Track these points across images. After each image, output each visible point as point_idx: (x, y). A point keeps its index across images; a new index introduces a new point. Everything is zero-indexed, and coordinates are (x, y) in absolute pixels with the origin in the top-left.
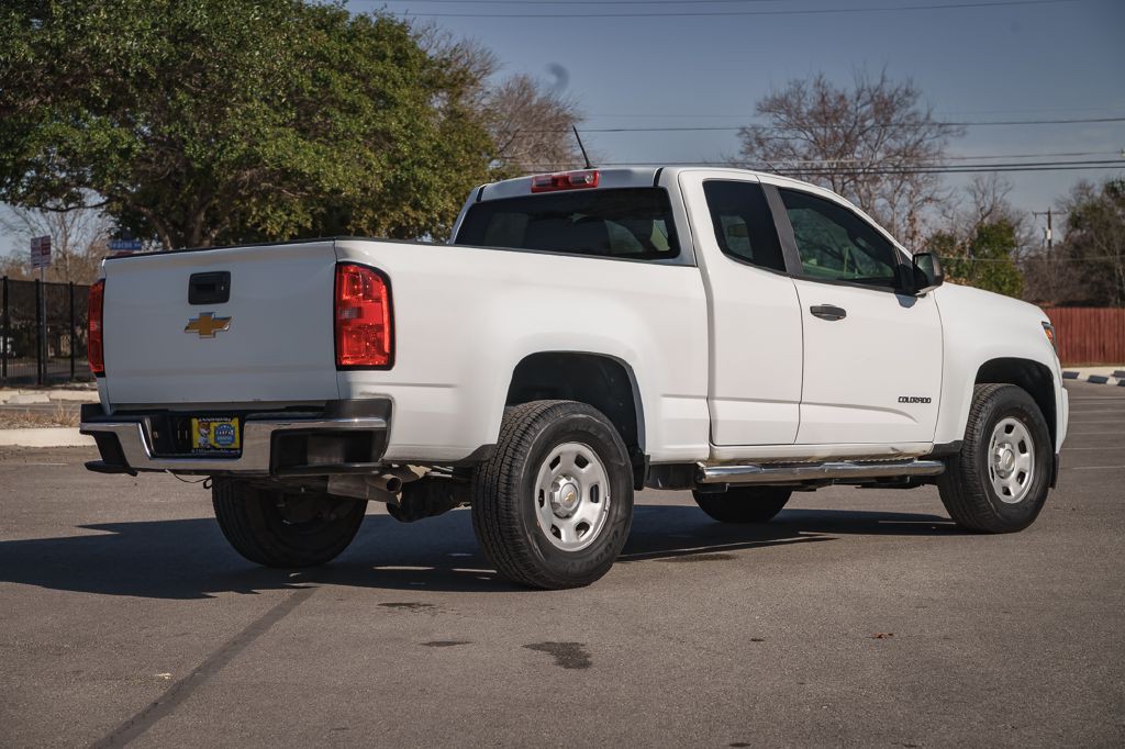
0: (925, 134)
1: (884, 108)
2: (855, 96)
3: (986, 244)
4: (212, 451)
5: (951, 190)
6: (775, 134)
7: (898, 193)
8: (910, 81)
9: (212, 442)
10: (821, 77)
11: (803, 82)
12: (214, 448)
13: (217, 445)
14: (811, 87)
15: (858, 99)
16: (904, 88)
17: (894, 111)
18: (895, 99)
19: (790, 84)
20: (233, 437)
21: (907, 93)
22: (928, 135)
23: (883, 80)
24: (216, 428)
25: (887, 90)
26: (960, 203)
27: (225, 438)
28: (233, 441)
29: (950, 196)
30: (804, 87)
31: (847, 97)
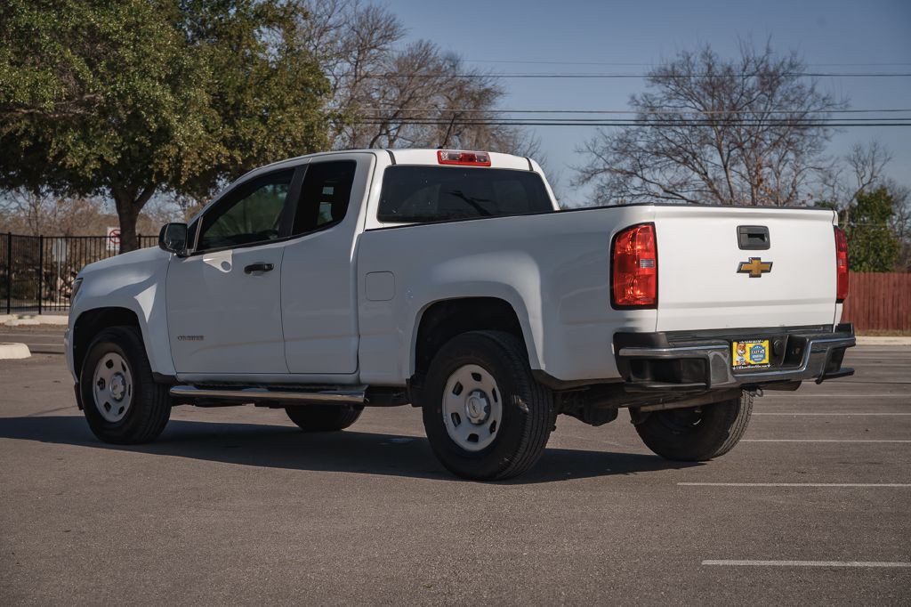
0: (809, 107)
1: (770, 80)
2: (742, 67)
3: (865, 212)
4: (749, 367)
5: (833, 160)
6: (665, 103)
7: (783, 163)
8: (794, 54)
9: (748, 360)
10: (708, 48)
11: (692, 54)
12: (750, 364)
13: (752, 362)
14: (698, 59)
15: (744, 70)
16: (788, 61)
17: (779, 83)
18: (781, 71)
19: (678, 55)
20: (764, 355)
21: (791, 66)
22: (812, 108)
23: (768, 51)
24: (751, 349)
25: (773, 62)
26: (841, 171)
27: (757, 356)
28: (764, 358)
29: (832, 166)
30: (692, 59)
31: (733, 68)
